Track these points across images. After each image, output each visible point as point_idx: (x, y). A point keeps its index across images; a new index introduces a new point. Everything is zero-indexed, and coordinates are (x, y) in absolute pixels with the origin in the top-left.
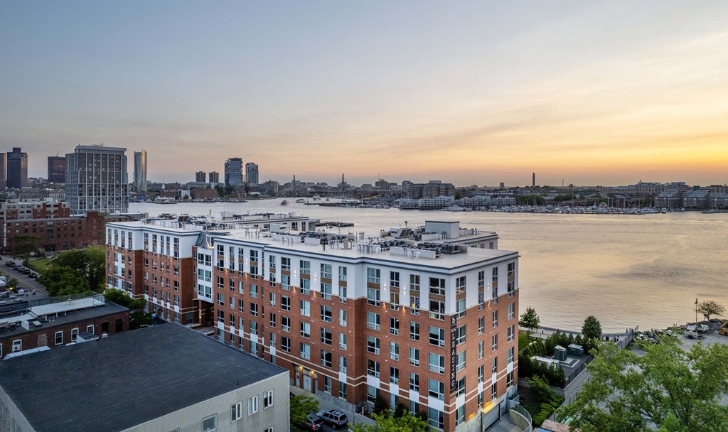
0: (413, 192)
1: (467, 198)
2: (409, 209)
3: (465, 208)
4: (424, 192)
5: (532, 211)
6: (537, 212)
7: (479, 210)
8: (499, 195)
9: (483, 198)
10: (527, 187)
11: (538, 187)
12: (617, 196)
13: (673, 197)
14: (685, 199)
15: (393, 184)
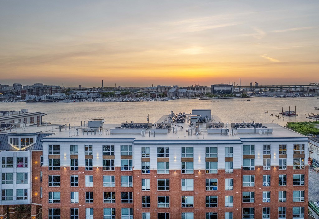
0: (32, 91)
1: (73, 94)
2: (34, 102)
3: (75, 100)
4: (41, 91)
5: (115, 101)
6: (117, 101)
7: (82, 101)
8: (91, 93)
9: (83, 94)
10: (99, 88)
11: (105, 87)
12: (150, 92)
13: (174, 92)
14: (179, 93)
15: (6, 86)
